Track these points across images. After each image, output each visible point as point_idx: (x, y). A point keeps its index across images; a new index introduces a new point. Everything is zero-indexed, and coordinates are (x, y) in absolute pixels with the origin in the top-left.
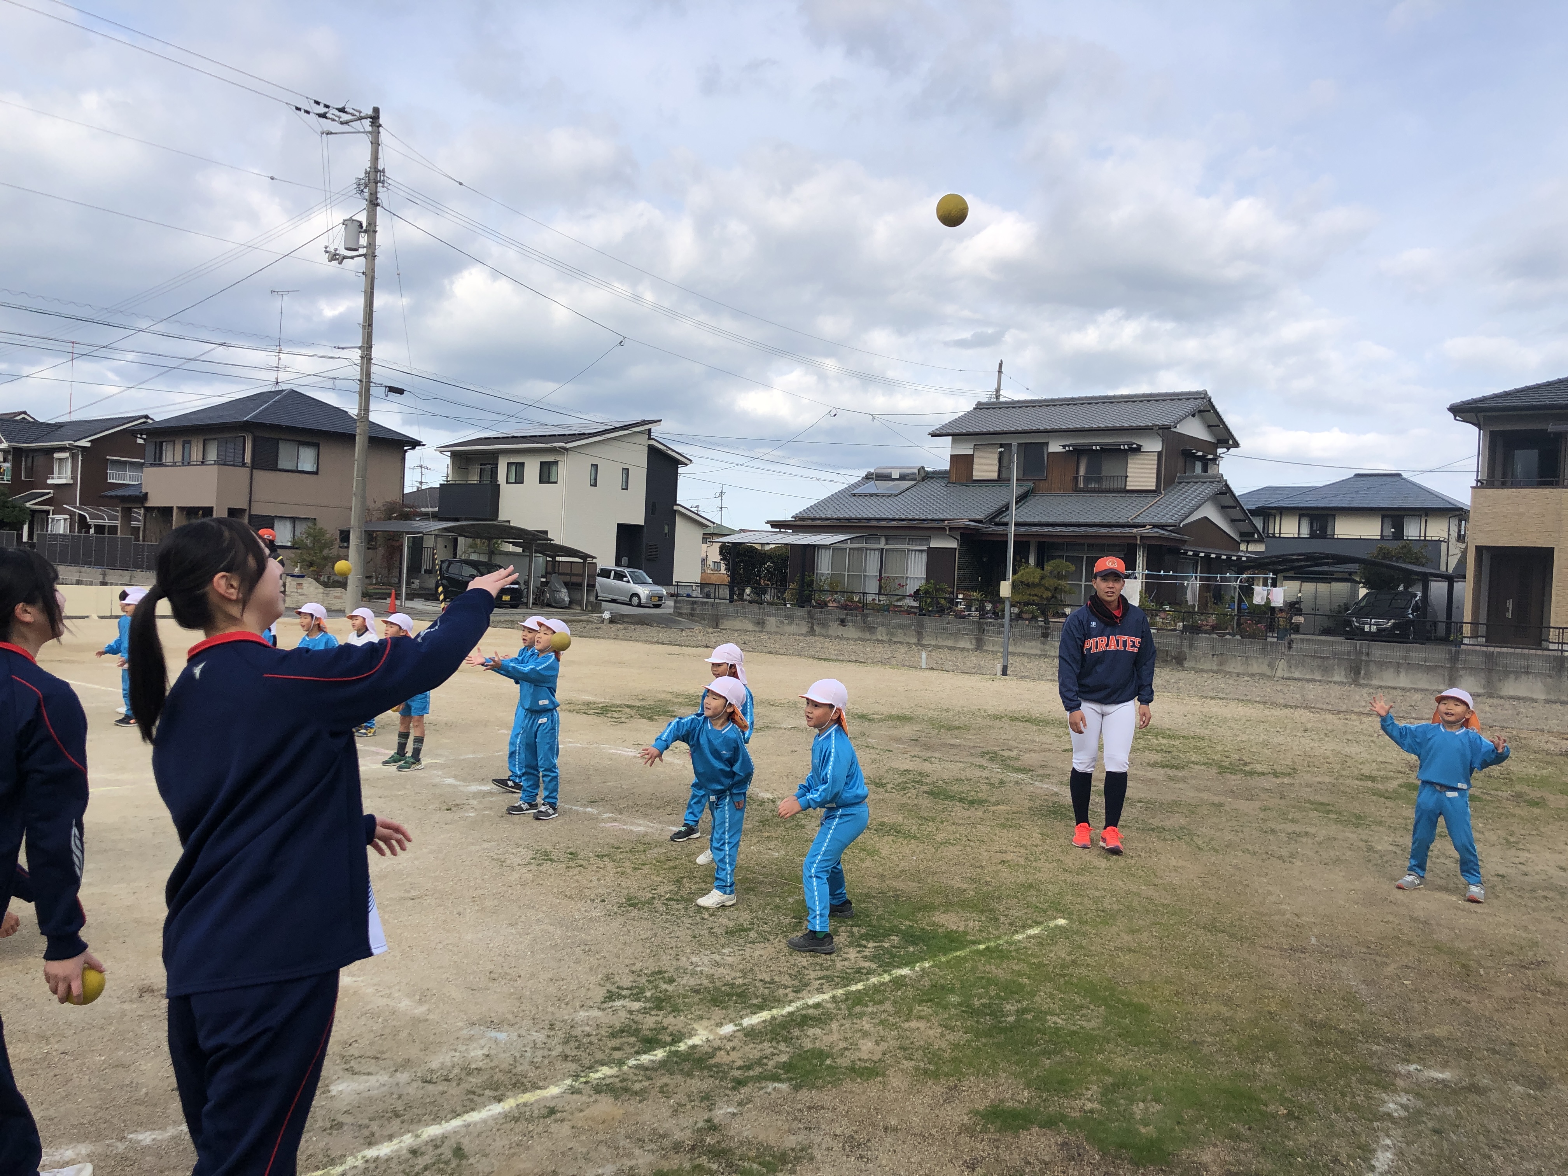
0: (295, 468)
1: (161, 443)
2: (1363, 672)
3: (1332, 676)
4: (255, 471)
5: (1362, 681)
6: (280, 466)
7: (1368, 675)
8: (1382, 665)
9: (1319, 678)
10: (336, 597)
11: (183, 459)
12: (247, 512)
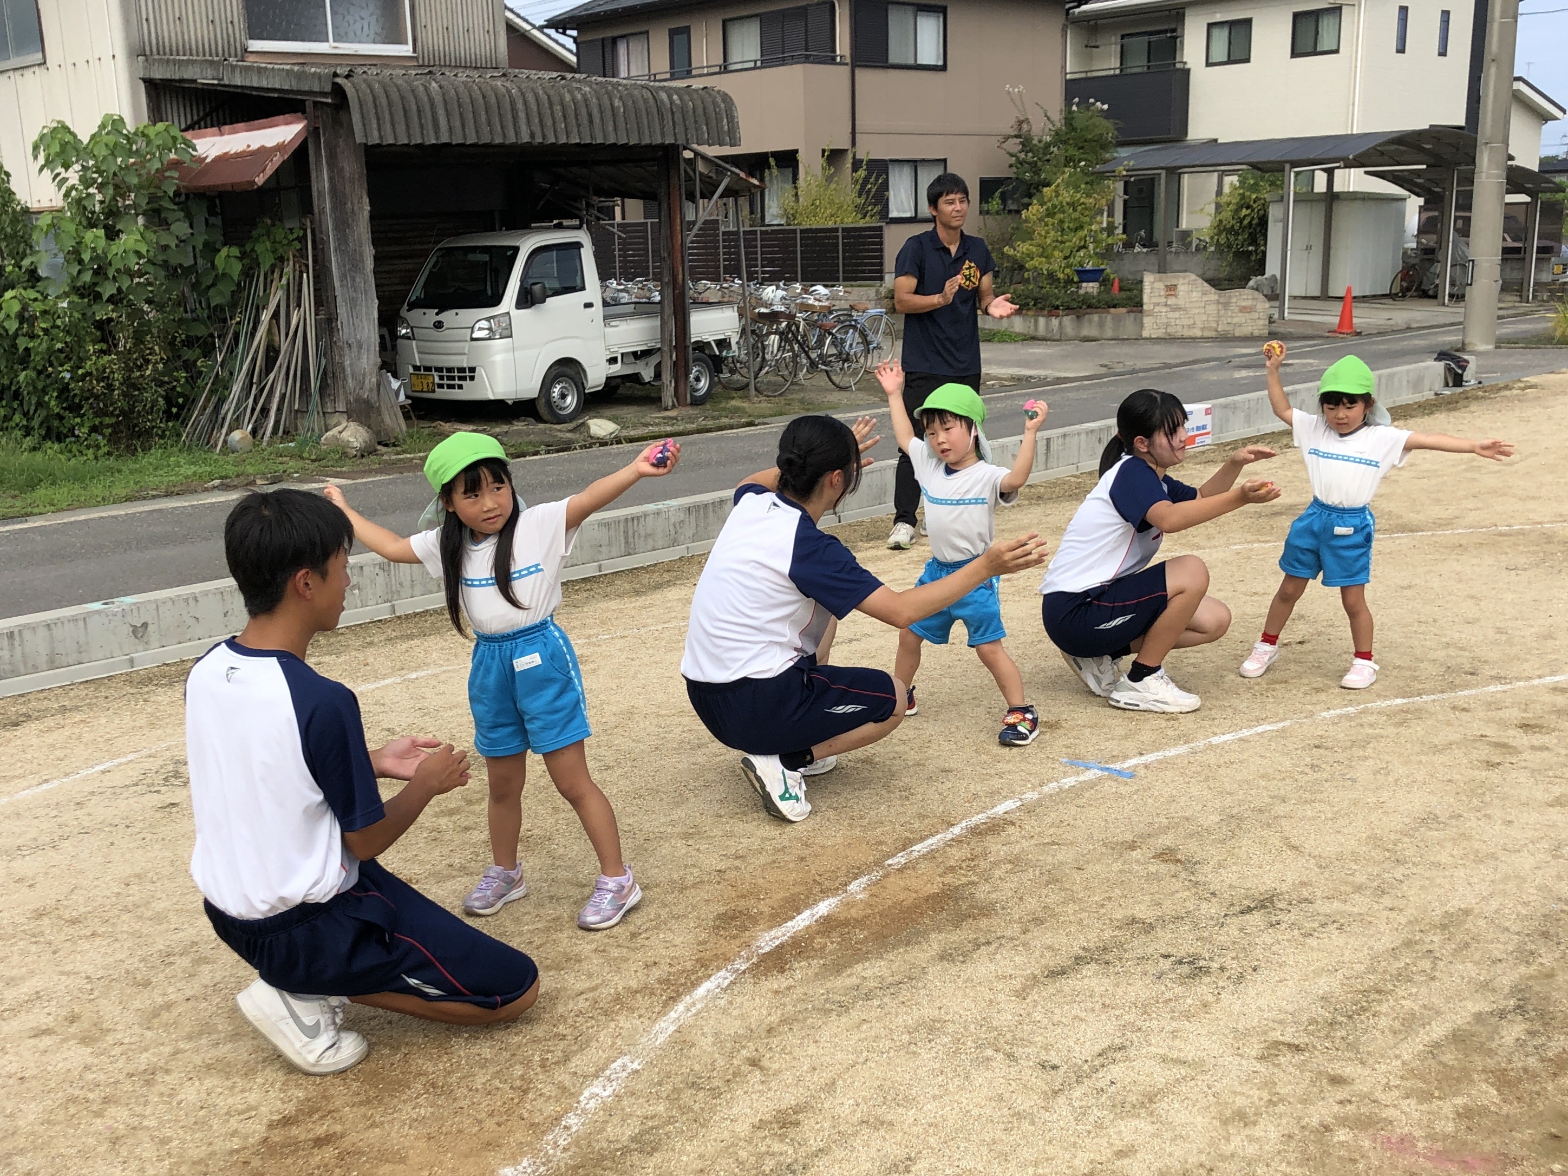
0: (911, 62)
1: (614, 41)
4: (858, 72)
6: (893, 58)
10: (1243, 310)
11: (672, 67)
12: (850, 156)
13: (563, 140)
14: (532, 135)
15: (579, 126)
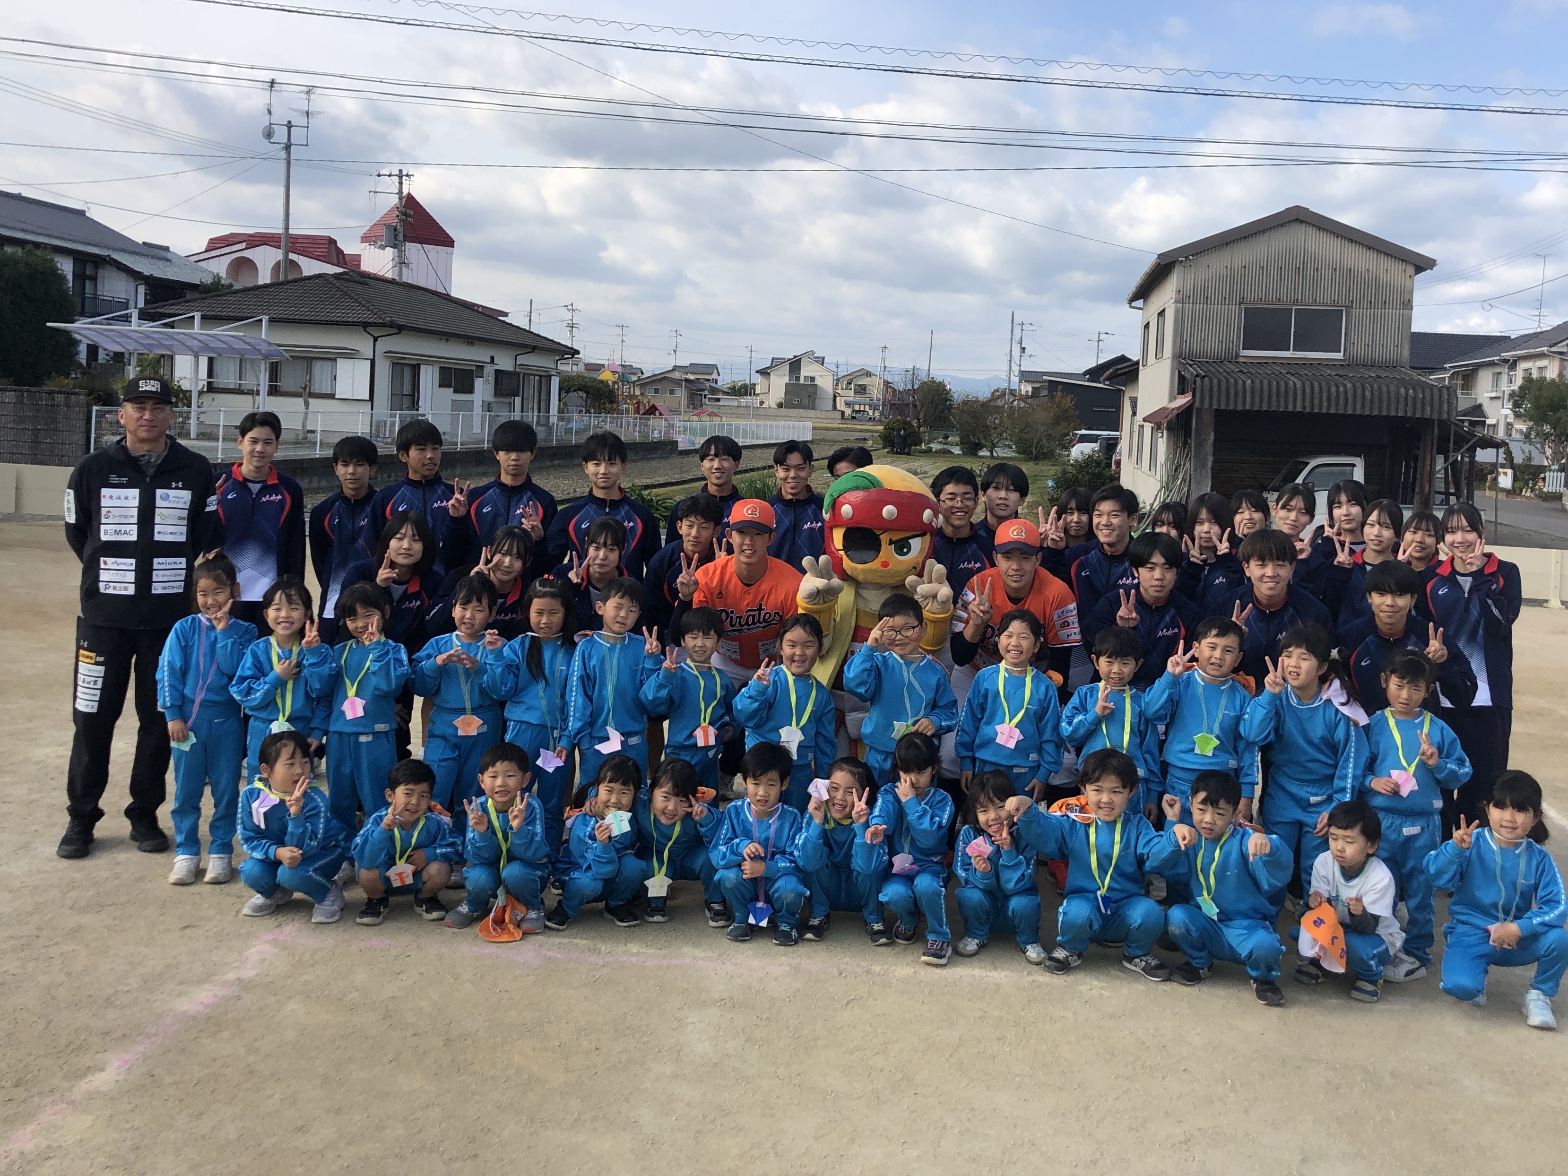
13: (1324, 411)
14: (1304, 407)
15: (1337, 404)
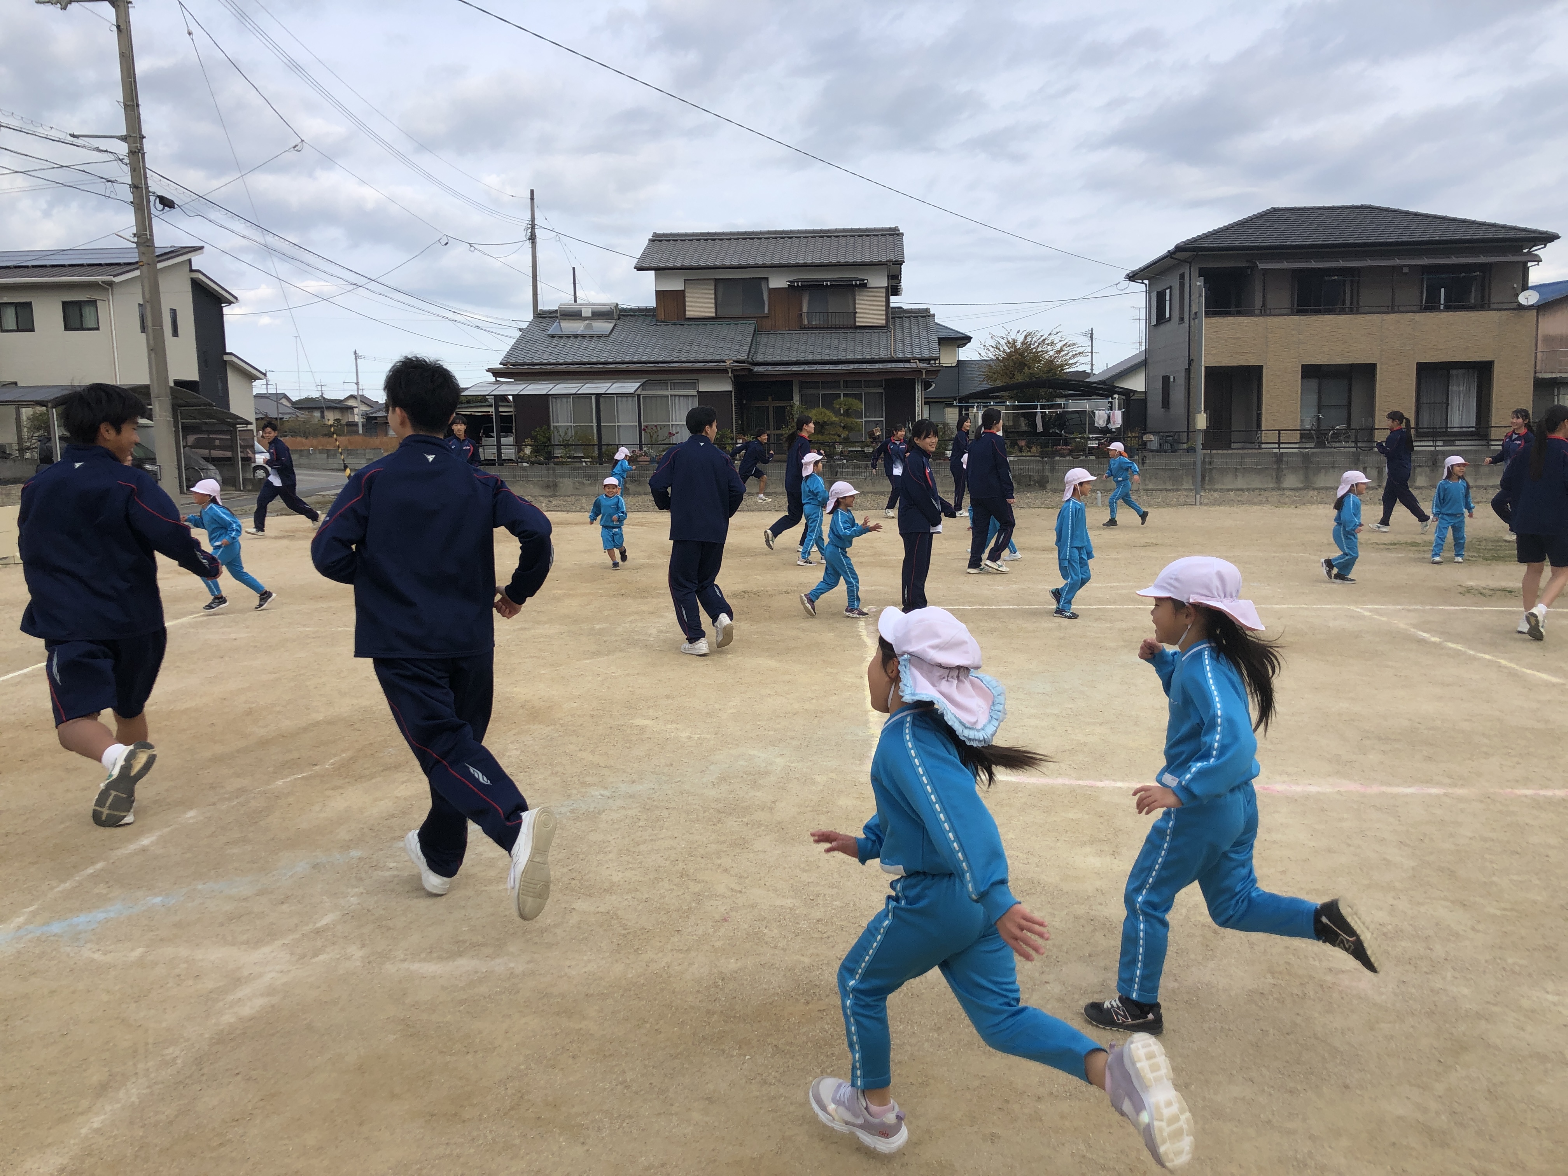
2: (1207, 478)
3: (1182, 484)
5: (1207, 487)
7: (1212, 481)
8: (1223, 471)
9: (1170, 488)
